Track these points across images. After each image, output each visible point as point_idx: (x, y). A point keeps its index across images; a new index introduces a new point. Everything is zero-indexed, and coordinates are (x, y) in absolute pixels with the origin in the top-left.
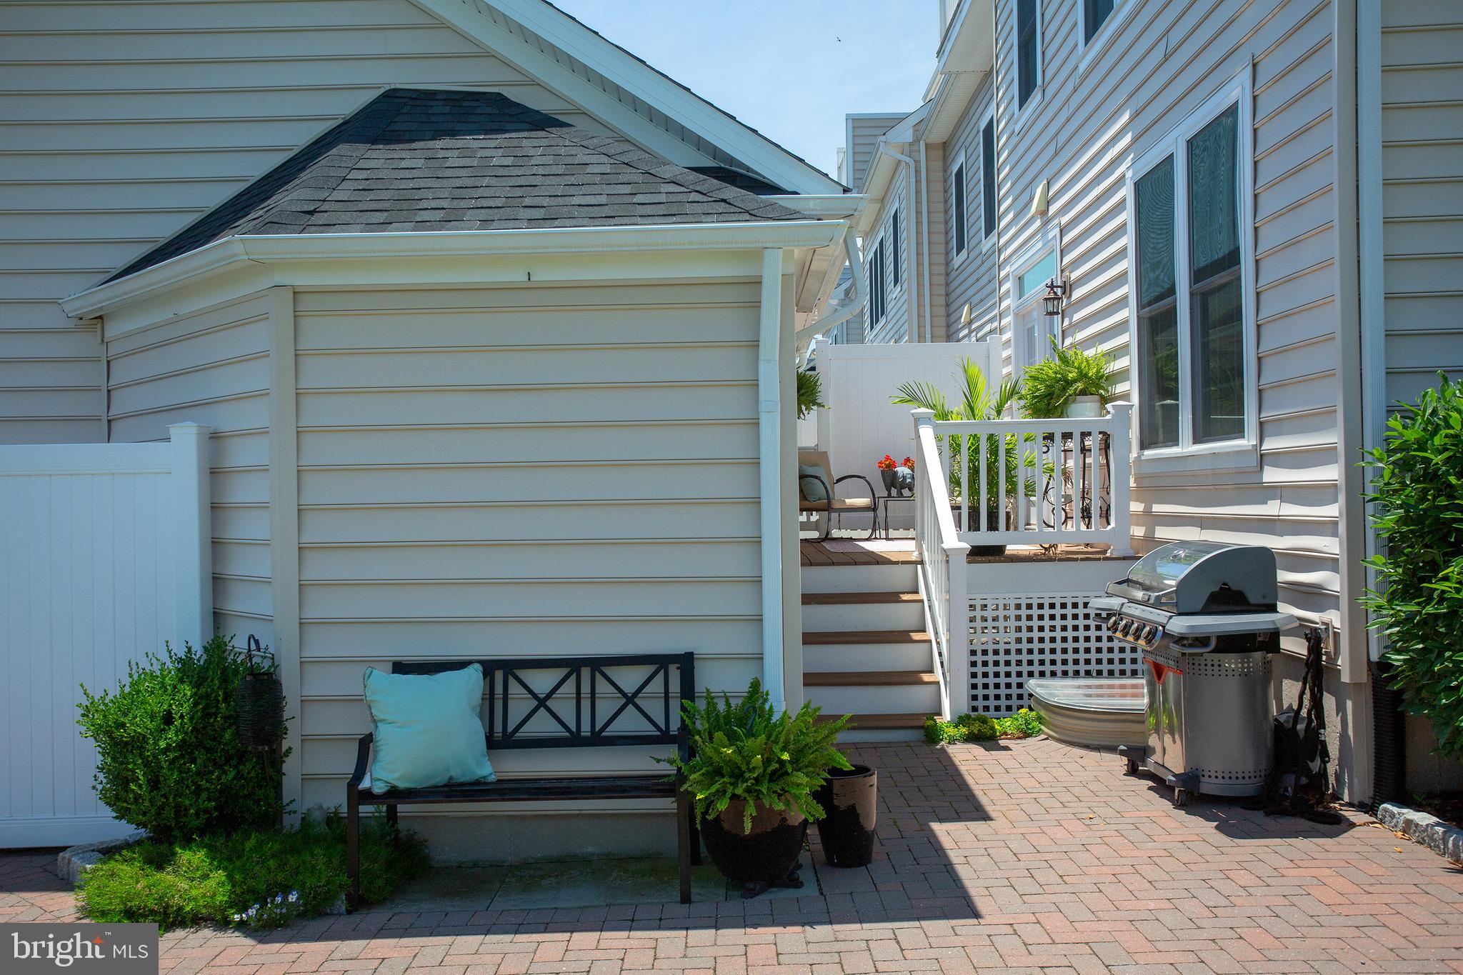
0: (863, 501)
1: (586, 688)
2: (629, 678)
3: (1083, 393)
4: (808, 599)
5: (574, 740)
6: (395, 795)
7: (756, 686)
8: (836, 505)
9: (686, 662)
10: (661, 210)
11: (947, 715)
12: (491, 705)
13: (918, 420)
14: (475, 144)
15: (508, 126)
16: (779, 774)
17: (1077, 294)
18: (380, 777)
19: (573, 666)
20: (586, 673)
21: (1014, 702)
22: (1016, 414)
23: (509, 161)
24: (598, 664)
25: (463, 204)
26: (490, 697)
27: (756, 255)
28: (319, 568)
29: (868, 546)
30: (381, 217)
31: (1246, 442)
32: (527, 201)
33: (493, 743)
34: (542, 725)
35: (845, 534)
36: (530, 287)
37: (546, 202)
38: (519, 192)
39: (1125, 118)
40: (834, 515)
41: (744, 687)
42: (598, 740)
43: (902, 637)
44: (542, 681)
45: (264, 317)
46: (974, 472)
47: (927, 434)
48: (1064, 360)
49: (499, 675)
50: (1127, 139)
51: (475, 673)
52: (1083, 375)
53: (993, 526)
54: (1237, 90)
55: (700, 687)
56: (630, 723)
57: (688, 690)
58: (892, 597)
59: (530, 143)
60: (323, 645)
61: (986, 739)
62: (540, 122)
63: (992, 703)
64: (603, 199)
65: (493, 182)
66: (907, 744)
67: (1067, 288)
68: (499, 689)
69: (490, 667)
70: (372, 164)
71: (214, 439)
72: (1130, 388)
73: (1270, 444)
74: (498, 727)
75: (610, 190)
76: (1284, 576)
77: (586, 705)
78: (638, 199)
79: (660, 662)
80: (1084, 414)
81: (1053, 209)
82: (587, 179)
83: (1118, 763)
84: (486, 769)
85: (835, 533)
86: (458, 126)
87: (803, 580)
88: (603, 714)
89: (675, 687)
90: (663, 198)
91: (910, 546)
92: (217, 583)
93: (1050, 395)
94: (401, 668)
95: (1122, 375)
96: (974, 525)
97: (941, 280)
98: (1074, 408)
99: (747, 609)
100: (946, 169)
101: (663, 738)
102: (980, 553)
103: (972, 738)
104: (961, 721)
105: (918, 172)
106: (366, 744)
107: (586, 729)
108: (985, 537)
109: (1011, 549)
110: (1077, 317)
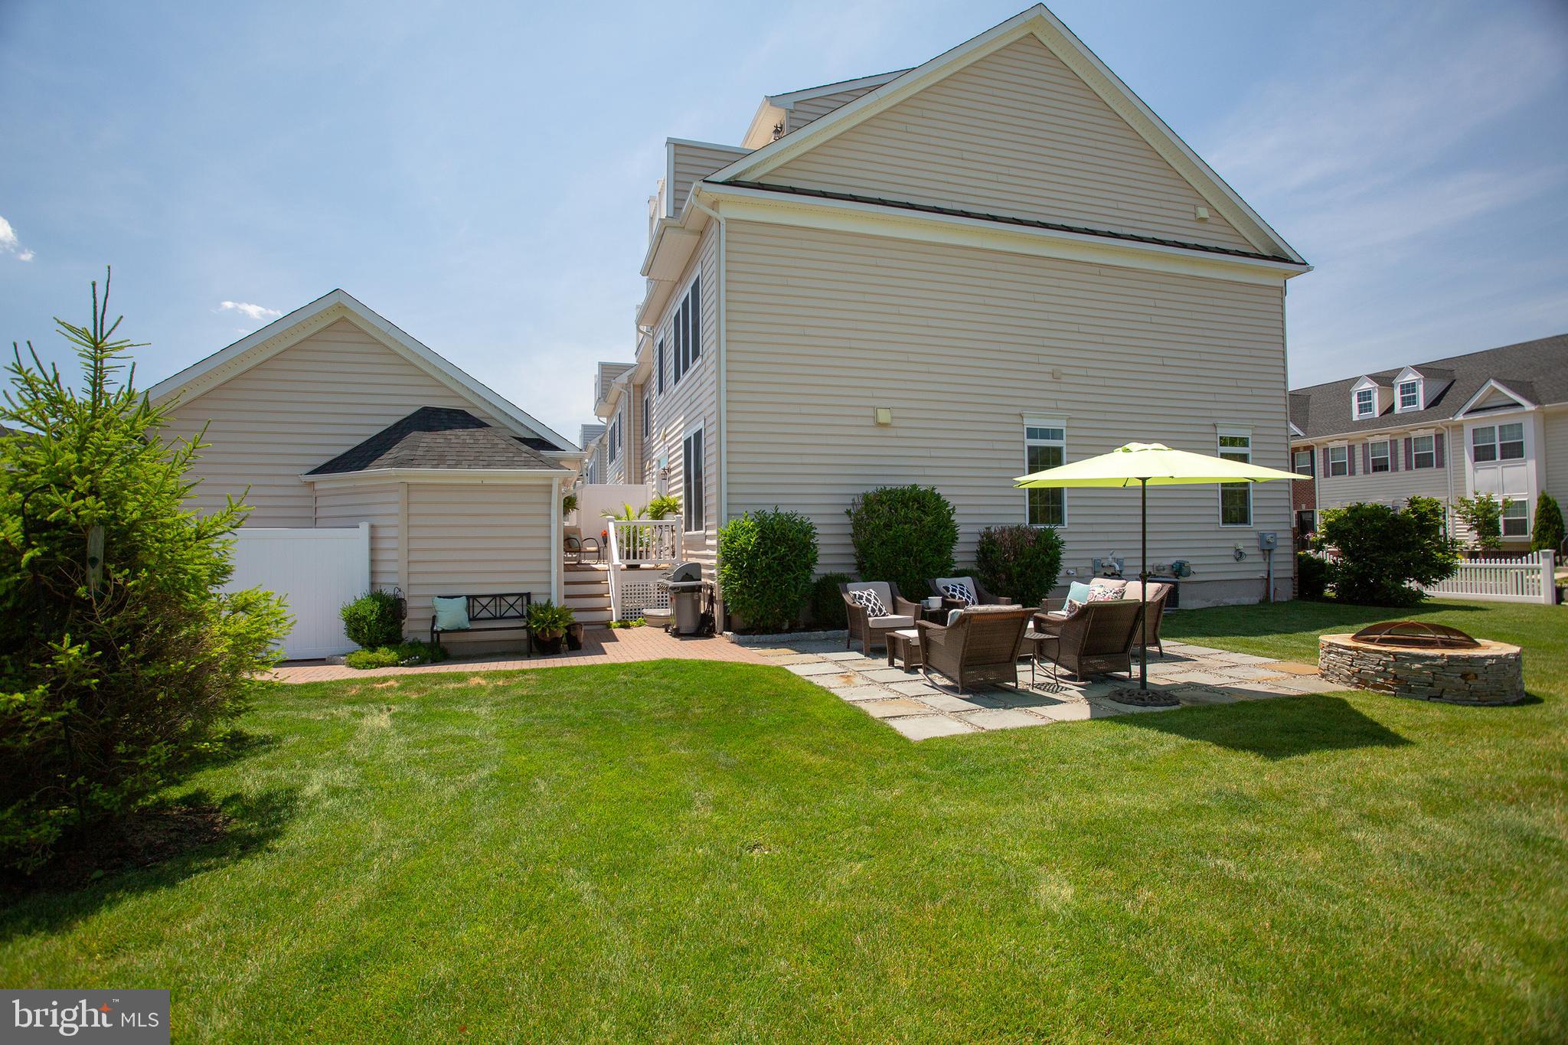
0: (594, 549)
1: (498, 603)
2: (511, 600)
3: (669, 511)
4: (566, 583)
5: (495, 618)
6: (443, 631)
7: (549, 601)
8: (583, 550)
9: (528, 595)
10: (522, 463)
11: (614, 620)
12: (469, 608)
13: (609, 520)
14: (460, 433)
15: (470, 426)
16: (555, 622)
17: (673, 473)
18: (438, 627)
19: (494, 596)
20: (498, 599)
21: (637, 615)
22: (646, 519)
23: (472, 441)
24: (502, 596)
25: (461, 458)
26: (469, 606)
27: (551, 478)
28: (415, 568)
29: (593, 566)
30: (435, 462)
31: (703, 532)
32: (481, 458)
33: (470, 620)
34: (485, 614)
35: (586, 562)
36: (483, 485)
37: (487, 459)
38: (478, 454)
39: (682, 418)
40: (582, 554)
41: (545, 602)
42: (502, 618)
43: (602, 596)
44: (484, 601)
45: (397, 491)
46: (628, 539)
47: (611, 525)
48: (663, 499)
49: (471, 600)
50: (682, 425)
51: (464, 598)
52: (669, 505)
53: (635, 557)
54: (701, 425)
55: (533, 602)
56: (512, 613)
57: (529, 602)
58: (599, 582)
59: (479, 433)
60: (414, 591)
61: (626, 626)
62: (480, 424)
63: (629, 616)
64: (504, 459)
65: (469, 450)
66: (601, 630)
67: (669, 470)
68: (471, 604)
69: (468, 597)
70: (427, 440)
71: (372, 527)
72: (682, 510)
73: (708, 533)
74: (471, 614)
75: (506, 455)
76: (703, 571)
77: (498, 608)
78: (515, 459)
79: (521, 595)
80: (669, 519)
81: (667, 439)
82: (499, 450)
83: (663, 630)
84: (468, 626)
85: (583, 562)
86: (453, 425)
87: (564, 576)
88: (503, 610)
89: (525, 602)
90: (523, 459)
91: (606, 566)
92: (373, 573)
93: (657, 512)
94: (439, 597)
95: (680, 506)
96: (628, 557)
97: (639, 447)
98: (666, 516)
99: (546, 580)
100: (642, 397)
101: (522, 616)
102: (630, 567)
103: (621, 627)
104: (619, 621)
105: (629, 397)
106: (434, 618)
107: (498, 615)
108: (632, 562)
109: (642, 566)
110: (673, 481)
